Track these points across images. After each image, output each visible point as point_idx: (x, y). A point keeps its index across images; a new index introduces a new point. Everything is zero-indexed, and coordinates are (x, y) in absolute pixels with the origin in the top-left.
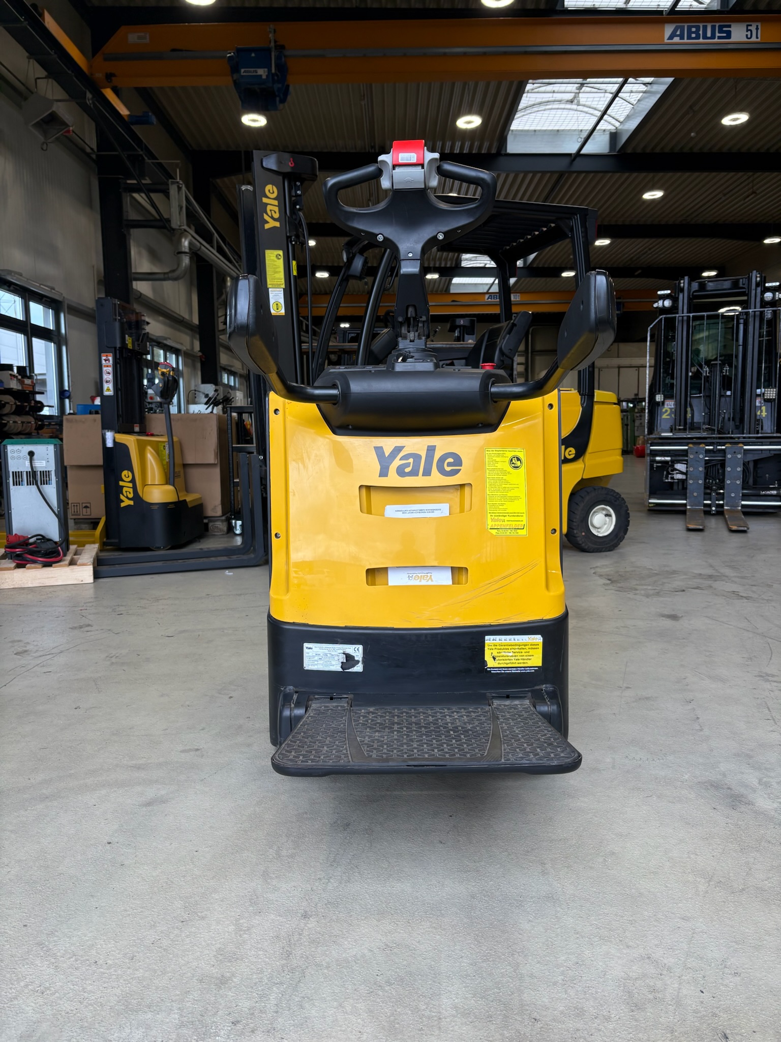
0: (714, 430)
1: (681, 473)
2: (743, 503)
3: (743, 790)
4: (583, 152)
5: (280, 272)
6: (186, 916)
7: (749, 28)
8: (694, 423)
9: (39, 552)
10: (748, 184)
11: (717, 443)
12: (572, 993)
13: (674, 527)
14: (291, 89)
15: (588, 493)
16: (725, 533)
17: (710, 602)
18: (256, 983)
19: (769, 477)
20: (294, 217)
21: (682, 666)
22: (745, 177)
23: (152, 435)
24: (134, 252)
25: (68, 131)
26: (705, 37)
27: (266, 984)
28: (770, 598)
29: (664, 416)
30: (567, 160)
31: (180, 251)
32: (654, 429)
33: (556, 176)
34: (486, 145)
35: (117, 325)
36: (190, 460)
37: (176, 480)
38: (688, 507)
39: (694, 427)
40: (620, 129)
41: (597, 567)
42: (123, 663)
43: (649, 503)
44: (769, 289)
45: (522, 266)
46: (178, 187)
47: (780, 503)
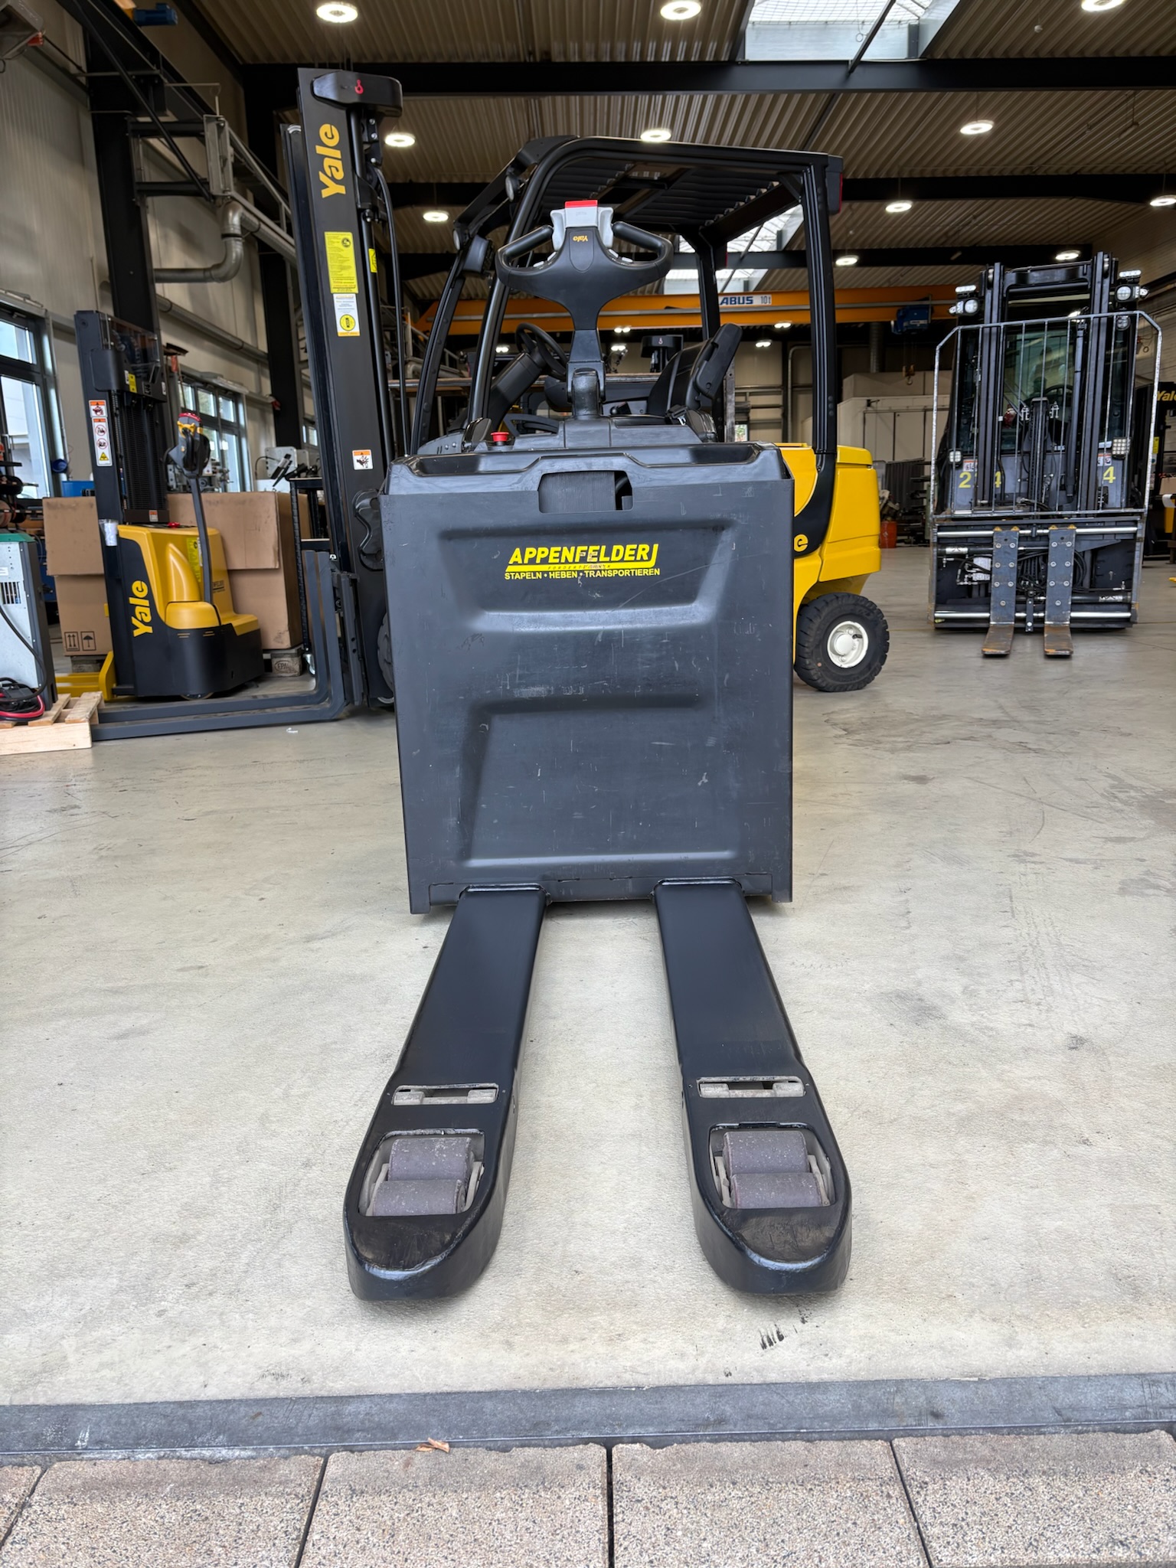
0: (1033, 505)
1: (984, 571)
2: (1074, 614)
3: (937, 1002)
4: (864, 58)
5: (349, 267)
6: (148, 1168)
8: (1005, 495)
9: (8, 704)
10: (1127, 109)
11: (1038, 524)
12: (632, 1241)
13: (968, 650)
15: (827, 603)
16: (1040, 660)
17: (980, 758)
18: (226, 1241)
19: (1113, 575)
20: (368, 177)
21: (911, 845)
22: (1123, 98)
23: (178, 526)
24: (154, 235)
25: (36, 39)
27: (240, 1241)
28: (1069, 750)
29: (962, 485)
30: (840, 72)
31: (226, 232)
32: (946, 506)
33: (823, 99)
34: (712, 46)
35: (110, 355)
36: (238, 564)
37: (214, 595)
38: (992, 623)
39: (1003, 500)
40: (925, 20)
41: (833, 712)
42: (116, 857)
43: (936, 618)
44: (1124, 282)
45: (774, 249)
46: (218, 126)
47: (1128, 615)
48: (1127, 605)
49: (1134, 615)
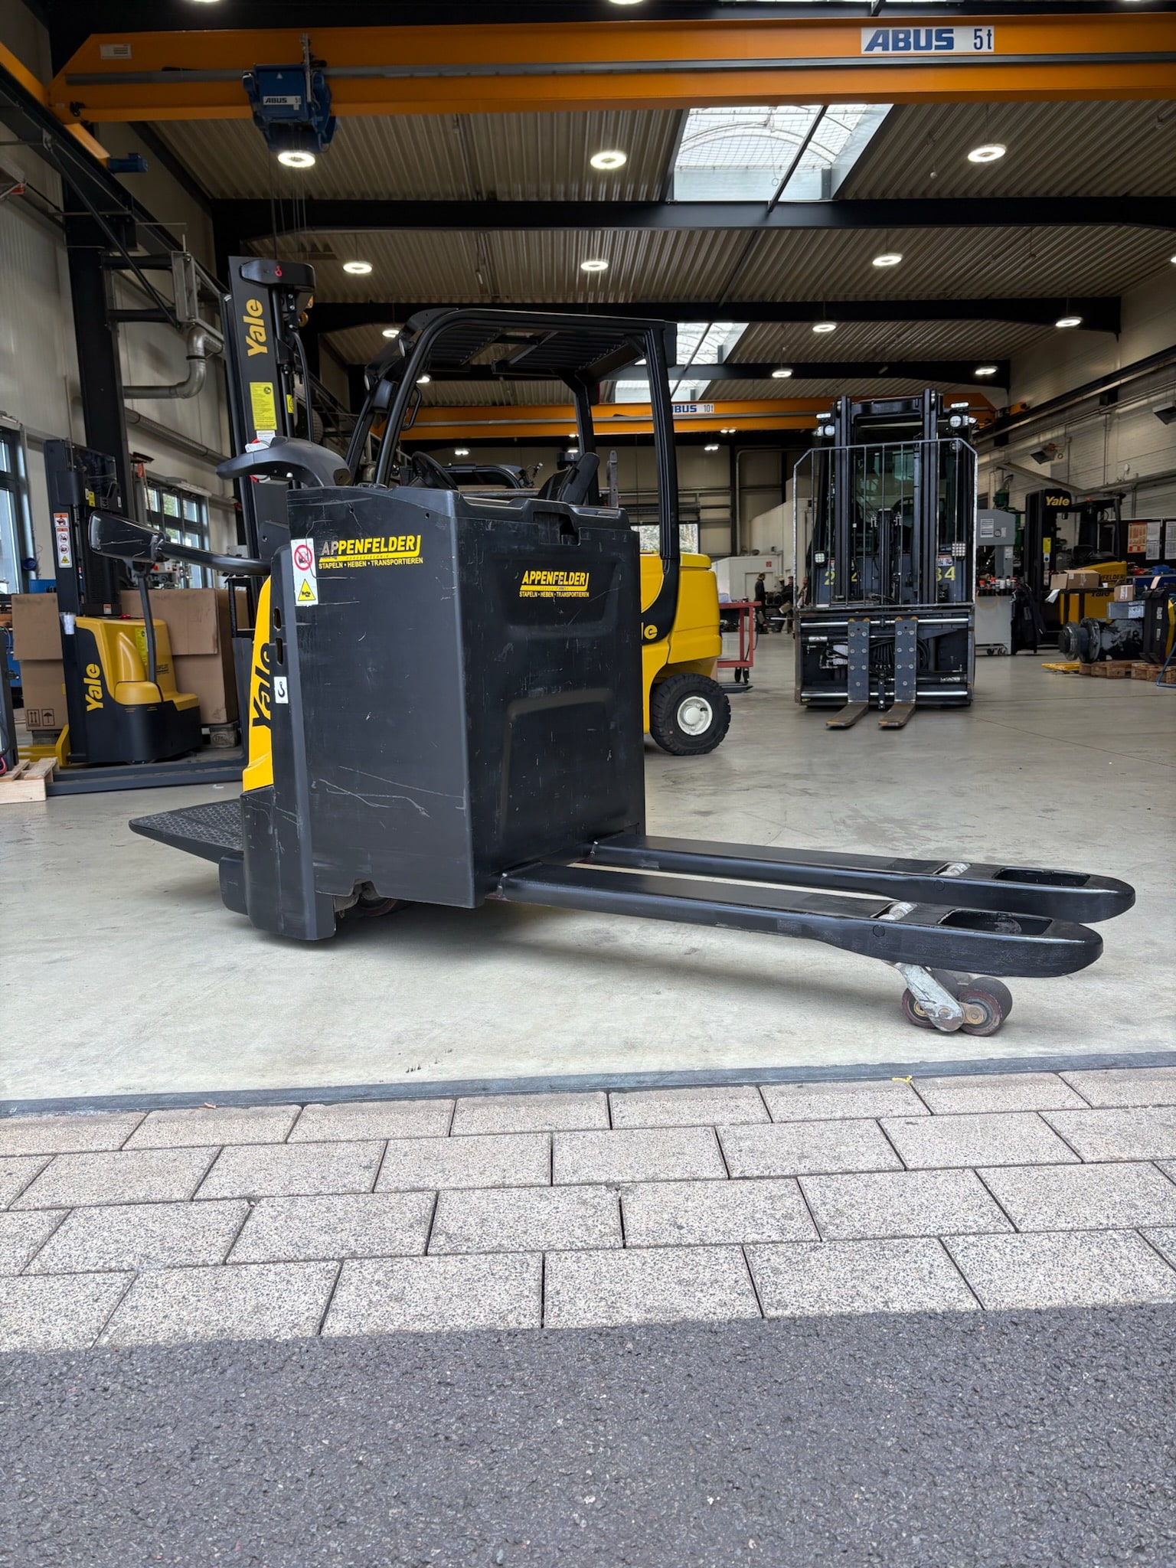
0: (883, 599)
1: (841, 656)
2: (919, 693)
4: (781, 199)
5: (270, 409)
6: (63, 1018)
7: (978, 33)
8: (861, 590)
10: (1025, 244)
11: (885, 616)
13: (819, 725)
14: (338, 122)
15: (674, 682)
16: (876, 731)
18: (107, 1044)
19: (953, 660)
20: (286, 339)
22: (1020, 233)
23: (129, 618)
24: (123, 356)
25: (18, 189)
26: (917, 47)
27: (116, 1044)
29: (827, 583)
30: (762, 211)
31: (192, 354)
33: (748, 235)
34: (644, 188)
35: (73, 476)
36: (181, 651)
37: (158, 676)
38: (848, 701)
39: (857, 595)
40: (836, 165)
41: (673, 769)
42: (59, 869)
43: (802, 698)
44: (955, 412)
45: (716, 362)
46: (185, 260)
47: (965, 693)
48: (963, 685)
49: (970, 693)
